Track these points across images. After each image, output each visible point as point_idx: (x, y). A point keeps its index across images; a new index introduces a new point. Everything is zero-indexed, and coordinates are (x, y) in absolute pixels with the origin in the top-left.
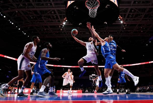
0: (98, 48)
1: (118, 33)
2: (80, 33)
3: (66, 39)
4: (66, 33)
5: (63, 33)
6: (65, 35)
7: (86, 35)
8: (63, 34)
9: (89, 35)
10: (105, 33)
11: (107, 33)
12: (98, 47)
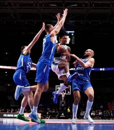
0: (73, 35)
1: (111, 6)
2: (38, 4)
3: (12, 15)
4: (13, 4)
5: (6, 4)
6: (11, 8)
7: (50, 8)
8: (6, 6)
9: (56, 9)
10: (86, 5)
11: (91, 5)
12: (74, 32)
